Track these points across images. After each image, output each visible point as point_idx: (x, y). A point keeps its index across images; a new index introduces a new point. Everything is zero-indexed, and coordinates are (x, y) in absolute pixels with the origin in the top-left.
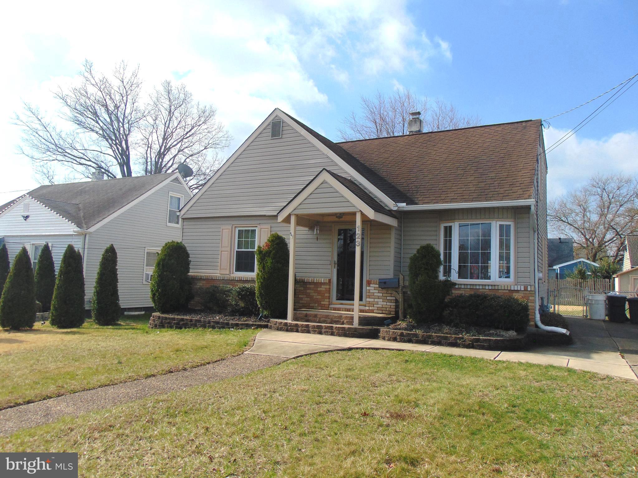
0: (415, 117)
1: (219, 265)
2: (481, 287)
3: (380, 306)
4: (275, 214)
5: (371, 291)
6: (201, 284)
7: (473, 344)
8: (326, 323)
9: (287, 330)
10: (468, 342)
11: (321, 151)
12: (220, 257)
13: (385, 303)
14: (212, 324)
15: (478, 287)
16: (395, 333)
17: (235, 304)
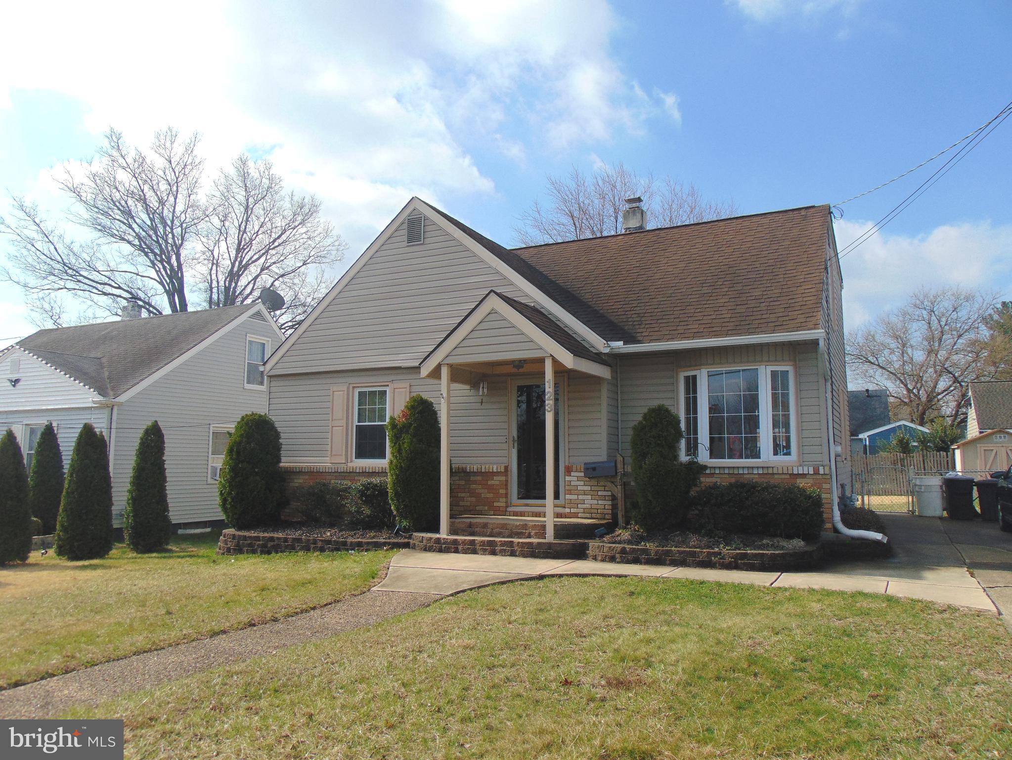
0: (634, 205)
1: (329, 449)
2: (746, 472)
3: (588, 506)
4: (417, 364)
5: (572, 483)
6: (301, 481)
7: (736, 562)
8: (504, 537)
9: (440, 551)
10: (728, 560)
11: (487, 263)
12: (330, 437)
13: (595, 502)
14: (319, 544)
15: (741, 472)
16: (613, 549)
17: (355, 511)
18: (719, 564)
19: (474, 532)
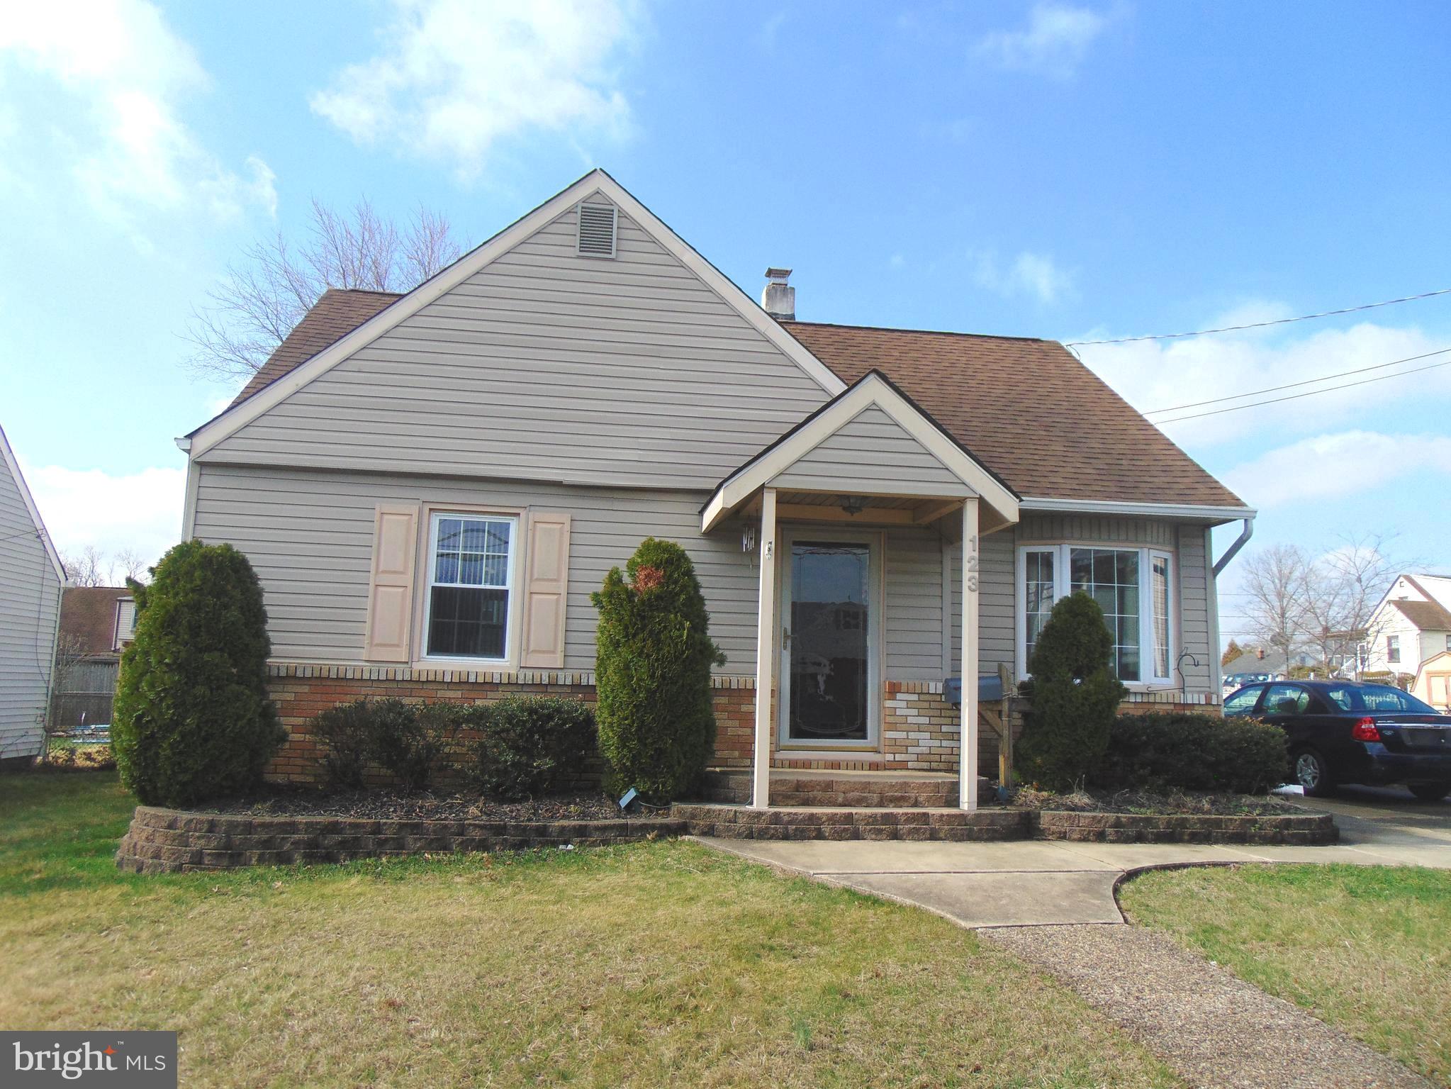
0: (780, 280)
3: (926, 750)
5: (898, 712)
6: (290, 697)
9: (786, 837)
10: (1270, 831)
12: (369, 606)
13: (937, 743)
16: (1099, 821)
17: (514, 764)
18: (1260, 837)
19: (808, 799)
